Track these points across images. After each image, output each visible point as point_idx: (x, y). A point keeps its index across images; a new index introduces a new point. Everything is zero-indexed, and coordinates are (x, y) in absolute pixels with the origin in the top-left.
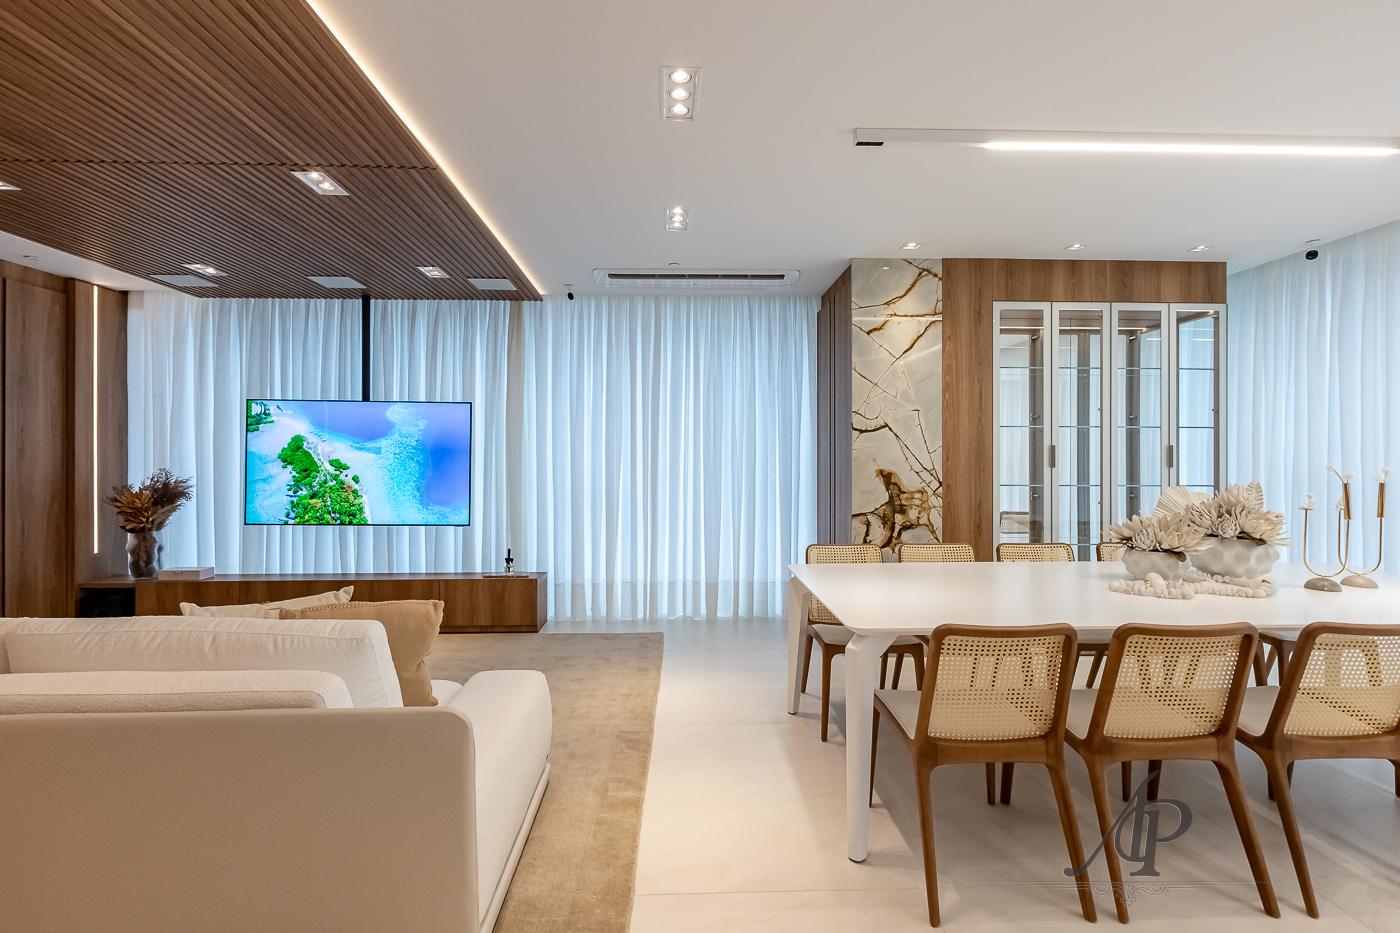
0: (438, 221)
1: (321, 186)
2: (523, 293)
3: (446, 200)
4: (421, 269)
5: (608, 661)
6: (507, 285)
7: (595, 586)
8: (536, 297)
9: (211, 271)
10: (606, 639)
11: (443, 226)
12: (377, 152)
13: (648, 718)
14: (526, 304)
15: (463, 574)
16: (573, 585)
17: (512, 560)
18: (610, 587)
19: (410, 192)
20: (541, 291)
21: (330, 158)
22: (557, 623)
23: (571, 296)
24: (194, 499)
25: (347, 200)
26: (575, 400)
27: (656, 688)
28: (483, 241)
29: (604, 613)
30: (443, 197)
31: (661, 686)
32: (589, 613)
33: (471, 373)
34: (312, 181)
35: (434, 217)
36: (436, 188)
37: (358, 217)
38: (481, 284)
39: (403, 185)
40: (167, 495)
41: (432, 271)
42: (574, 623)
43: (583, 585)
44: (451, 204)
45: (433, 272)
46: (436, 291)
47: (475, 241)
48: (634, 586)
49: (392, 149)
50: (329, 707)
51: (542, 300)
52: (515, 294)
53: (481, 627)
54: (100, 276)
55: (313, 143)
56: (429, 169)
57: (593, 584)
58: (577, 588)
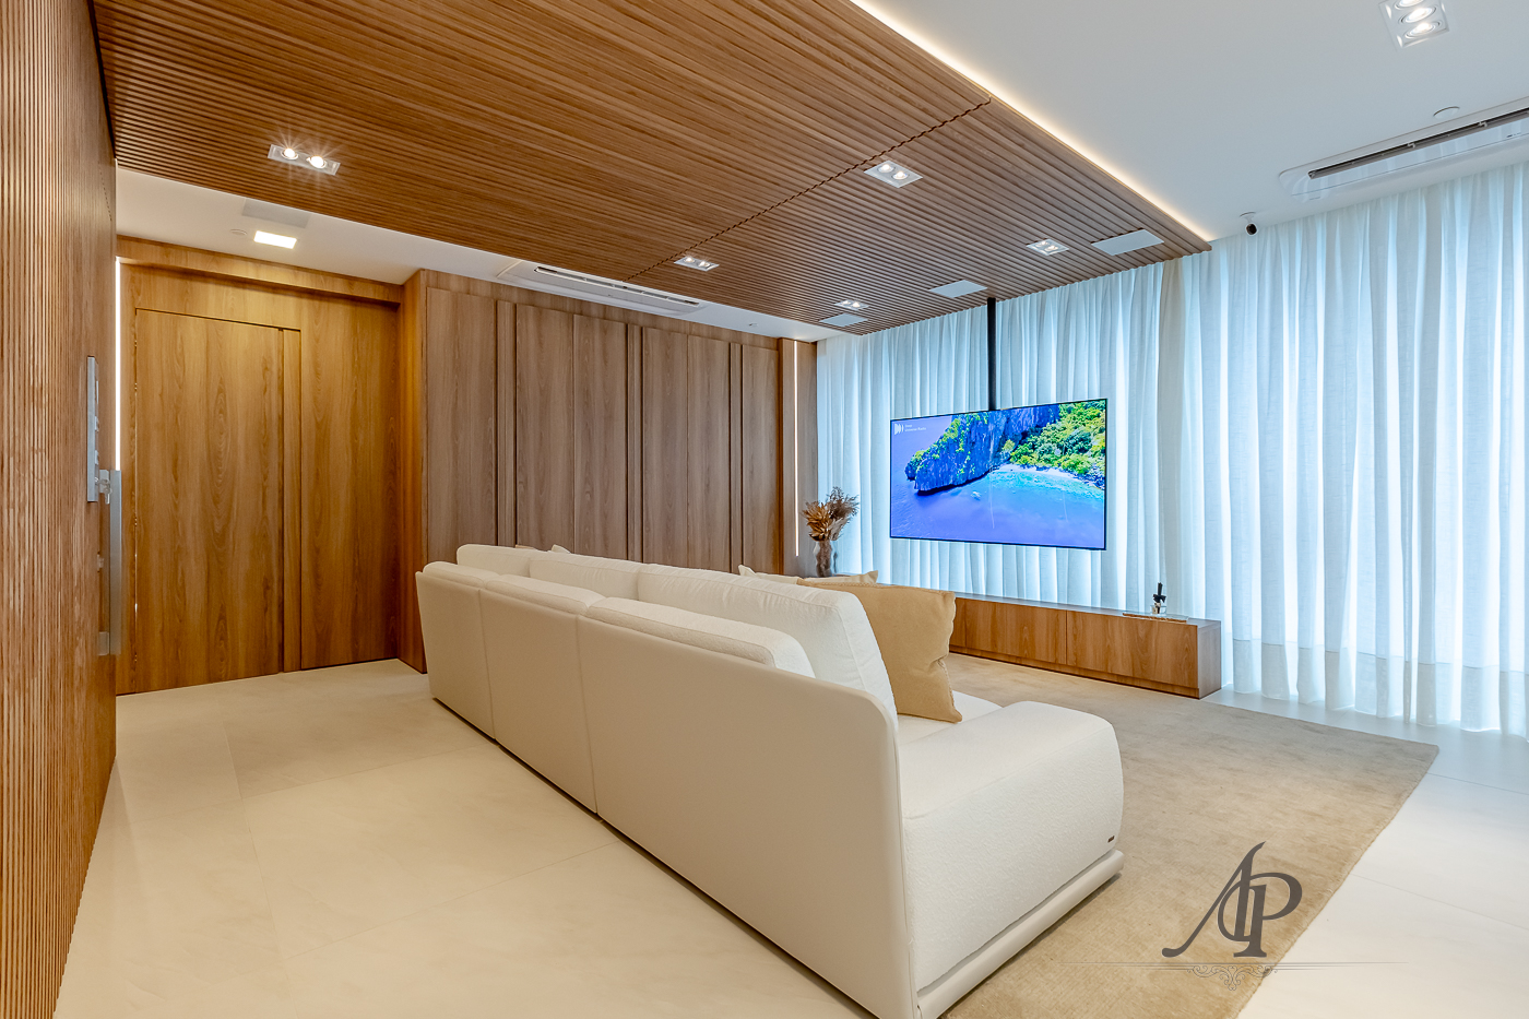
0: (1023, 174)
1: (895, 177)
2: (1176, 247)
3: (1020, 141)
4: (1032, 247)
5: (1301, 759)
6: (1147, 239)
7: (1304, 653)
8: (1200, 247)
9: (856, 305)
10: (1312, 730)
11: (1031, 179)
12: (924, 110)
13: (1341, 862)
14: (1186, 261)
15: (1102, 609)
16: (1264, 645)
17: (1164, 598)
18: (1332, 658)
19: (977, 148)
20: (1206, 237)
21: (888, 140)
22: (1237, 694)
23: (1252, 229)
24: (859, 514)
25: (923, 185)
26: (1266, 379)
27: (1381, 822)
28: (1089, 183)
29: (1321, 695)
30: (1015, 138)
31: (1393, 822)
32: (1293, 691)
33: (1110, 363)
34: (883, 174)
35: (1016, 171)
36: (1003, 130)
37: (942, 202)
38: (1113, 247)
39: (966, 142)
40: (840, 511)
41: (1046, 246)
42: (1266, 700)
43: (1281, 647)
44: (1028, 145)
45: (1048, 247)
46: (1066, 274)
47: (1078, 186)
48: (1382, 663)
49: (937, 99)
50: (778, 667)
51: (1209, 248)
52: (1164, 249)
53: (1118, 675)
54: (798, 331)
55: (866, 129)
56: (983, 105)
57: (1300, 649)
58: (1272, 652)
